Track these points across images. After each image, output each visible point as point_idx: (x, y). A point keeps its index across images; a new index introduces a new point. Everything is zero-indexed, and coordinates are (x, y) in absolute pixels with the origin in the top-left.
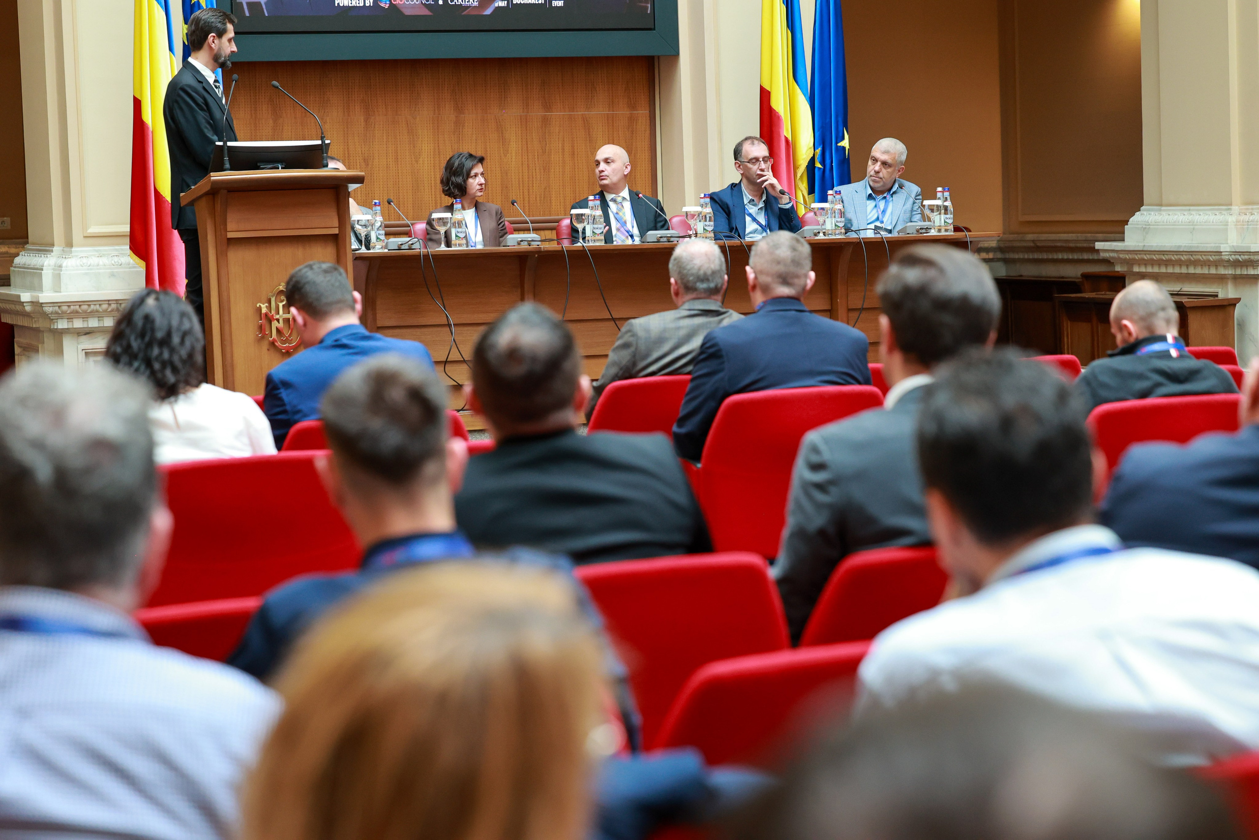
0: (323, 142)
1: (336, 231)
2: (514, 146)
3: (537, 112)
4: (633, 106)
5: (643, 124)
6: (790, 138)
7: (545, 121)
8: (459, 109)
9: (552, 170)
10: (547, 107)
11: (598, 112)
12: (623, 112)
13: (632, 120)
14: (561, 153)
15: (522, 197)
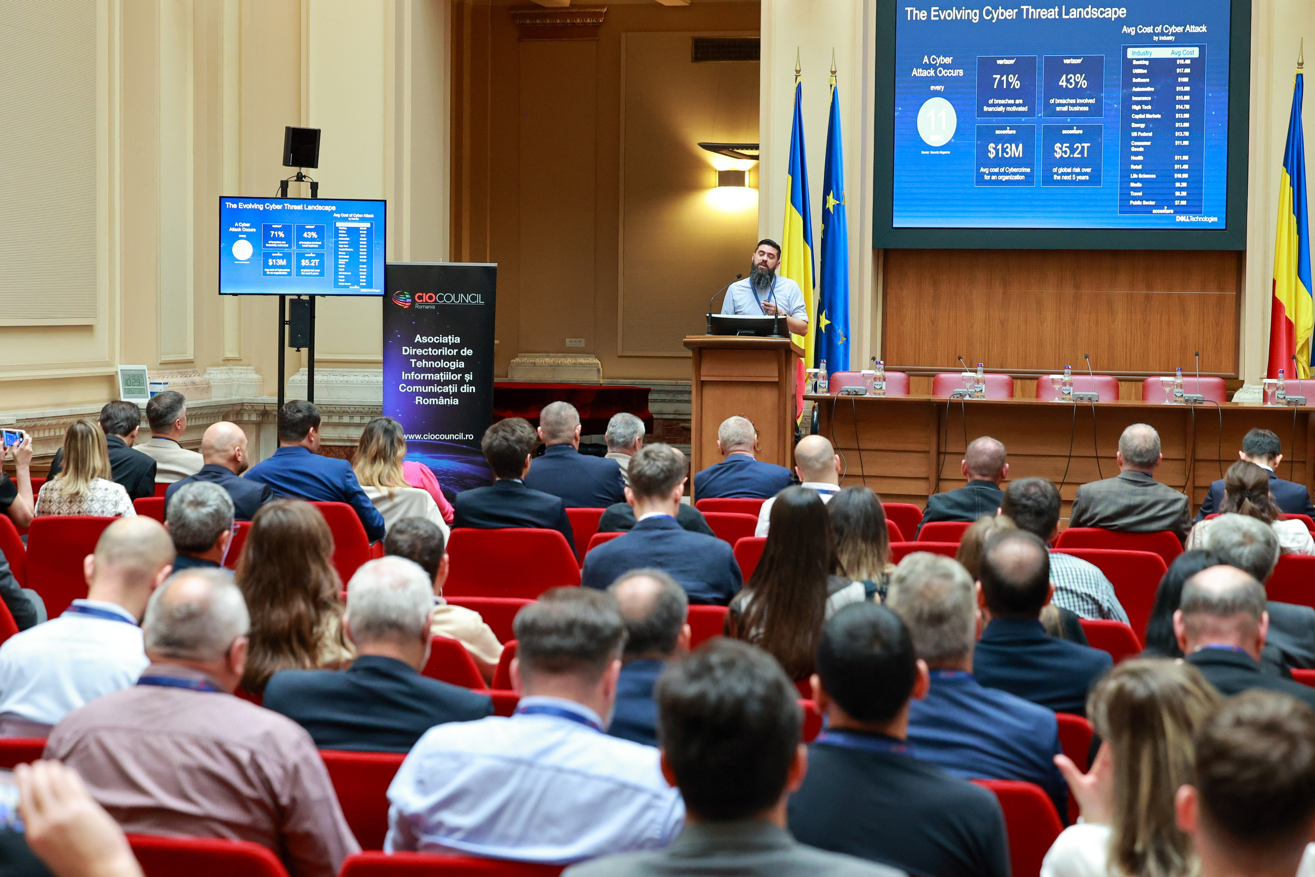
0: (776, 317)
1: (776, 380)
2: (1121, 316)
3: (1141, 292)
4: (1221, 288)
5: (1230, 304)
6: (1293, 321)
7: (1148, 298)
8: (1077, 287)
9: (1151, 336)
10: (1149, 287)
11: (1192, 293)
12: (1213, 293)
13: (1220, 300)
14: (1159, 323)
15: (1124, 355)
